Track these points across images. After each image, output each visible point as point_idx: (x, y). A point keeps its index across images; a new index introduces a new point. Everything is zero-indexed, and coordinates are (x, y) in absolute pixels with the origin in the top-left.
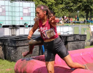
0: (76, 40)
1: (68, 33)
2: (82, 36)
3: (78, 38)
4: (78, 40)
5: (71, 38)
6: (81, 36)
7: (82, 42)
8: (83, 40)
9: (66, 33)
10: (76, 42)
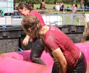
0: (71, 32)
1: (56, 23)
2: (79, 27)
3: (74, 30)
4: (74, 32)
5: (65, 30)
6: (77, 27)
7: (80, 35)
8: (80, 32)
9: (54, 23)
10: (71, 35)
